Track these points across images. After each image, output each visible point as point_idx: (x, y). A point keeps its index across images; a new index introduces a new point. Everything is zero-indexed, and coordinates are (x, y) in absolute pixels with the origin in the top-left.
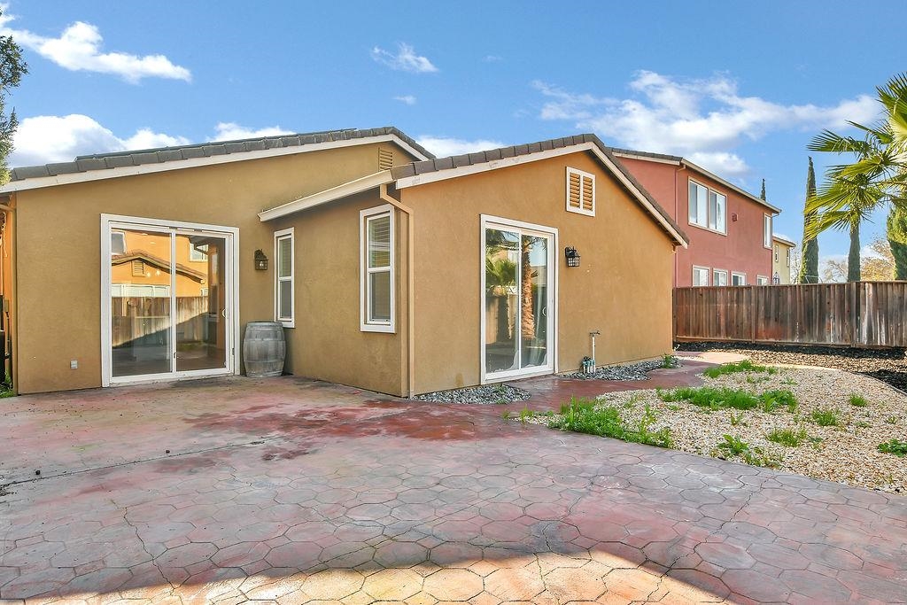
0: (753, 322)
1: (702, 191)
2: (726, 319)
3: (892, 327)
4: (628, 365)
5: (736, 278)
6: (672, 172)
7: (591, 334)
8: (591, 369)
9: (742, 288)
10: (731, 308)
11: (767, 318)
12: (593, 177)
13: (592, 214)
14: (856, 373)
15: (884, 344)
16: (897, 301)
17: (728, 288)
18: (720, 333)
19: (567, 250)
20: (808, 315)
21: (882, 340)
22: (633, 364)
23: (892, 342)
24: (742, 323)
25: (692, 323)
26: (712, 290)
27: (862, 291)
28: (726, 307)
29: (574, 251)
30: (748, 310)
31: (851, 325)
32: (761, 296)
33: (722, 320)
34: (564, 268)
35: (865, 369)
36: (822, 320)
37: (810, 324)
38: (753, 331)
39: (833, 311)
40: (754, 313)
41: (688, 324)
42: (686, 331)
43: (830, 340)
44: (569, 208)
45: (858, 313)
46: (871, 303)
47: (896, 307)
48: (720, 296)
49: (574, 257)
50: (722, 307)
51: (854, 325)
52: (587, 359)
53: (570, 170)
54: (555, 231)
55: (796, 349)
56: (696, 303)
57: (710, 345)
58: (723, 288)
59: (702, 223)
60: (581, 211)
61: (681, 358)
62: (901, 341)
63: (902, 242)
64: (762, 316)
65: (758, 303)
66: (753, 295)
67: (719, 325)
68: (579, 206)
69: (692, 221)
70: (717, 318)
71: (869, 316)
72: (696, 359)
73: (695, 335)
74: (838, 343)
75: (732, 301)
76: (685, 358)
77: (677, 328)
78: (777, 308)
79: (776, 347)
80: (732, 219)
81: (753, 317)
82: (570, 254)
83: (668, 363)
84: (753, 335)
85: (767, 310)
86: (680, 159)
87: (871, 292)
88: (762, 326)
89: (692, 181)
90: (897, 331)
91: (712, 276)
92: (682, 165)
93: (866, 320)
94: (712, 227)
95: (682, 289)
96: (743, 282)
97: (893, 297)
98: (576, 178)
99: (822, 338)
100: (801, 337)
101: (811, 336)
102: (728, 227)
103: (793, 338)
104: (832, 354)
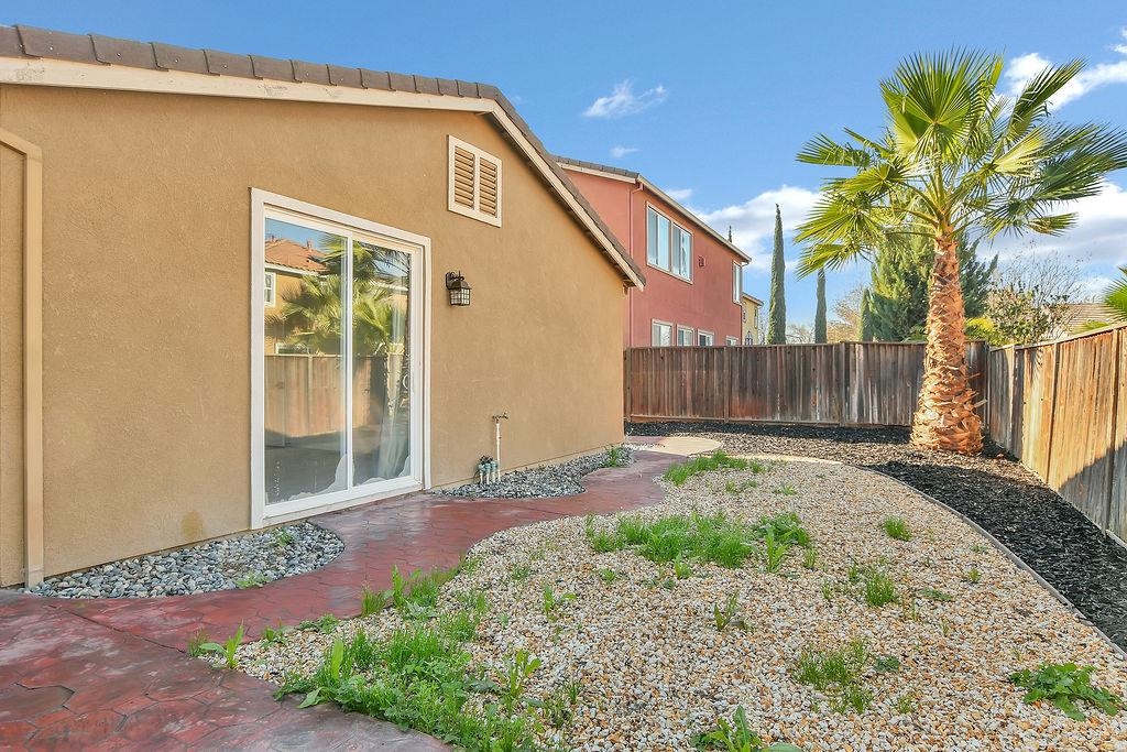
0: (726, 395)
1: (664, 222)
2: (693, 390)
3: (886, 400)
4: (555, 463)
5: (703, 338)
6: (626, 193)
7: (495, 419)
8: (495, 476)
9: (713, 349)
10: (700, 375)
11: (743, 390)
12: (498, 162)
13: (497, 221)
14: (861, 467)
15: (876, 422)
16: (890, 367)
17: (696, 349)
18: (685, 409)
19: (450, 277)
20: (791, 386)
21: (874, 418)
22: (565, 461)
23: (885, 419)
24: (713, 396)
25: (651, 399)
26: (675, 352)
27: (852, 354)
28: (693, 374)
29: (460, 278)
30: (719, 379)
31: (840, 397)
32: (736, 360)
33: (689, 392)
34: (443, 307)
35: (869, 461)
36: (807, 392)
37: (792, 399)
38: (726, 406)
39: (819, 379)
40: (726, 382)
41: (645, 397)
42: (644, 408)
43: (817, 418)
44: (453, 206)
45: (847, 384)
46: (862, 368)
47: (889, 375)
48: (685, 359)
49: (459, 289)
50: (687, 374)
51: (843, 397)
52: (486, 460)
53: (454, 142)
54: (426, 241)
55: (777, 430)
56: (656, 371)
57: (673, 428)
58: (689, 348)
59: (663, 265)
60: (476, 213)
61: (634, 448)
62: (895, 418)
63: (888, 296)
64: (736, 387)
65: (731, 368)
66: (726, 359)
67: (685, 398)
68: (472, 206)
69: (651, 261)
70: (682, 389)
71: (860, 386)
72: (655, 449)
73: (654, 413)
74: (824, 421)
75: (700, 367)
76: (642, 448)
77: (631, 403)
78: (755, 377)
79: (754, 428)
80: (699, 263)
81: (726, 389)
82: (454, 284)
83: (614, 459)
84: (726, 413)
85: (742, 379)
86: (635, 175)
87: (862, 356)
88: (736, 399)
89: (651, 206)
90: (890, 405)
91: (676, 334)
92: (638, 184)
93: (856, 391)
94: (675, 272)
95: (638, 350)
96: (710, 343)
97: (886, 363)
98: (466, 160)
99: (806, 415)
100: (783, 413)
101: (794, 413)
102: (694, 274)
103: (773, 415)
104: (821, 437)
